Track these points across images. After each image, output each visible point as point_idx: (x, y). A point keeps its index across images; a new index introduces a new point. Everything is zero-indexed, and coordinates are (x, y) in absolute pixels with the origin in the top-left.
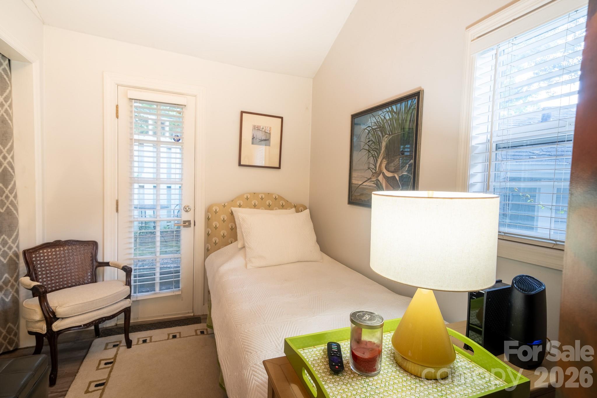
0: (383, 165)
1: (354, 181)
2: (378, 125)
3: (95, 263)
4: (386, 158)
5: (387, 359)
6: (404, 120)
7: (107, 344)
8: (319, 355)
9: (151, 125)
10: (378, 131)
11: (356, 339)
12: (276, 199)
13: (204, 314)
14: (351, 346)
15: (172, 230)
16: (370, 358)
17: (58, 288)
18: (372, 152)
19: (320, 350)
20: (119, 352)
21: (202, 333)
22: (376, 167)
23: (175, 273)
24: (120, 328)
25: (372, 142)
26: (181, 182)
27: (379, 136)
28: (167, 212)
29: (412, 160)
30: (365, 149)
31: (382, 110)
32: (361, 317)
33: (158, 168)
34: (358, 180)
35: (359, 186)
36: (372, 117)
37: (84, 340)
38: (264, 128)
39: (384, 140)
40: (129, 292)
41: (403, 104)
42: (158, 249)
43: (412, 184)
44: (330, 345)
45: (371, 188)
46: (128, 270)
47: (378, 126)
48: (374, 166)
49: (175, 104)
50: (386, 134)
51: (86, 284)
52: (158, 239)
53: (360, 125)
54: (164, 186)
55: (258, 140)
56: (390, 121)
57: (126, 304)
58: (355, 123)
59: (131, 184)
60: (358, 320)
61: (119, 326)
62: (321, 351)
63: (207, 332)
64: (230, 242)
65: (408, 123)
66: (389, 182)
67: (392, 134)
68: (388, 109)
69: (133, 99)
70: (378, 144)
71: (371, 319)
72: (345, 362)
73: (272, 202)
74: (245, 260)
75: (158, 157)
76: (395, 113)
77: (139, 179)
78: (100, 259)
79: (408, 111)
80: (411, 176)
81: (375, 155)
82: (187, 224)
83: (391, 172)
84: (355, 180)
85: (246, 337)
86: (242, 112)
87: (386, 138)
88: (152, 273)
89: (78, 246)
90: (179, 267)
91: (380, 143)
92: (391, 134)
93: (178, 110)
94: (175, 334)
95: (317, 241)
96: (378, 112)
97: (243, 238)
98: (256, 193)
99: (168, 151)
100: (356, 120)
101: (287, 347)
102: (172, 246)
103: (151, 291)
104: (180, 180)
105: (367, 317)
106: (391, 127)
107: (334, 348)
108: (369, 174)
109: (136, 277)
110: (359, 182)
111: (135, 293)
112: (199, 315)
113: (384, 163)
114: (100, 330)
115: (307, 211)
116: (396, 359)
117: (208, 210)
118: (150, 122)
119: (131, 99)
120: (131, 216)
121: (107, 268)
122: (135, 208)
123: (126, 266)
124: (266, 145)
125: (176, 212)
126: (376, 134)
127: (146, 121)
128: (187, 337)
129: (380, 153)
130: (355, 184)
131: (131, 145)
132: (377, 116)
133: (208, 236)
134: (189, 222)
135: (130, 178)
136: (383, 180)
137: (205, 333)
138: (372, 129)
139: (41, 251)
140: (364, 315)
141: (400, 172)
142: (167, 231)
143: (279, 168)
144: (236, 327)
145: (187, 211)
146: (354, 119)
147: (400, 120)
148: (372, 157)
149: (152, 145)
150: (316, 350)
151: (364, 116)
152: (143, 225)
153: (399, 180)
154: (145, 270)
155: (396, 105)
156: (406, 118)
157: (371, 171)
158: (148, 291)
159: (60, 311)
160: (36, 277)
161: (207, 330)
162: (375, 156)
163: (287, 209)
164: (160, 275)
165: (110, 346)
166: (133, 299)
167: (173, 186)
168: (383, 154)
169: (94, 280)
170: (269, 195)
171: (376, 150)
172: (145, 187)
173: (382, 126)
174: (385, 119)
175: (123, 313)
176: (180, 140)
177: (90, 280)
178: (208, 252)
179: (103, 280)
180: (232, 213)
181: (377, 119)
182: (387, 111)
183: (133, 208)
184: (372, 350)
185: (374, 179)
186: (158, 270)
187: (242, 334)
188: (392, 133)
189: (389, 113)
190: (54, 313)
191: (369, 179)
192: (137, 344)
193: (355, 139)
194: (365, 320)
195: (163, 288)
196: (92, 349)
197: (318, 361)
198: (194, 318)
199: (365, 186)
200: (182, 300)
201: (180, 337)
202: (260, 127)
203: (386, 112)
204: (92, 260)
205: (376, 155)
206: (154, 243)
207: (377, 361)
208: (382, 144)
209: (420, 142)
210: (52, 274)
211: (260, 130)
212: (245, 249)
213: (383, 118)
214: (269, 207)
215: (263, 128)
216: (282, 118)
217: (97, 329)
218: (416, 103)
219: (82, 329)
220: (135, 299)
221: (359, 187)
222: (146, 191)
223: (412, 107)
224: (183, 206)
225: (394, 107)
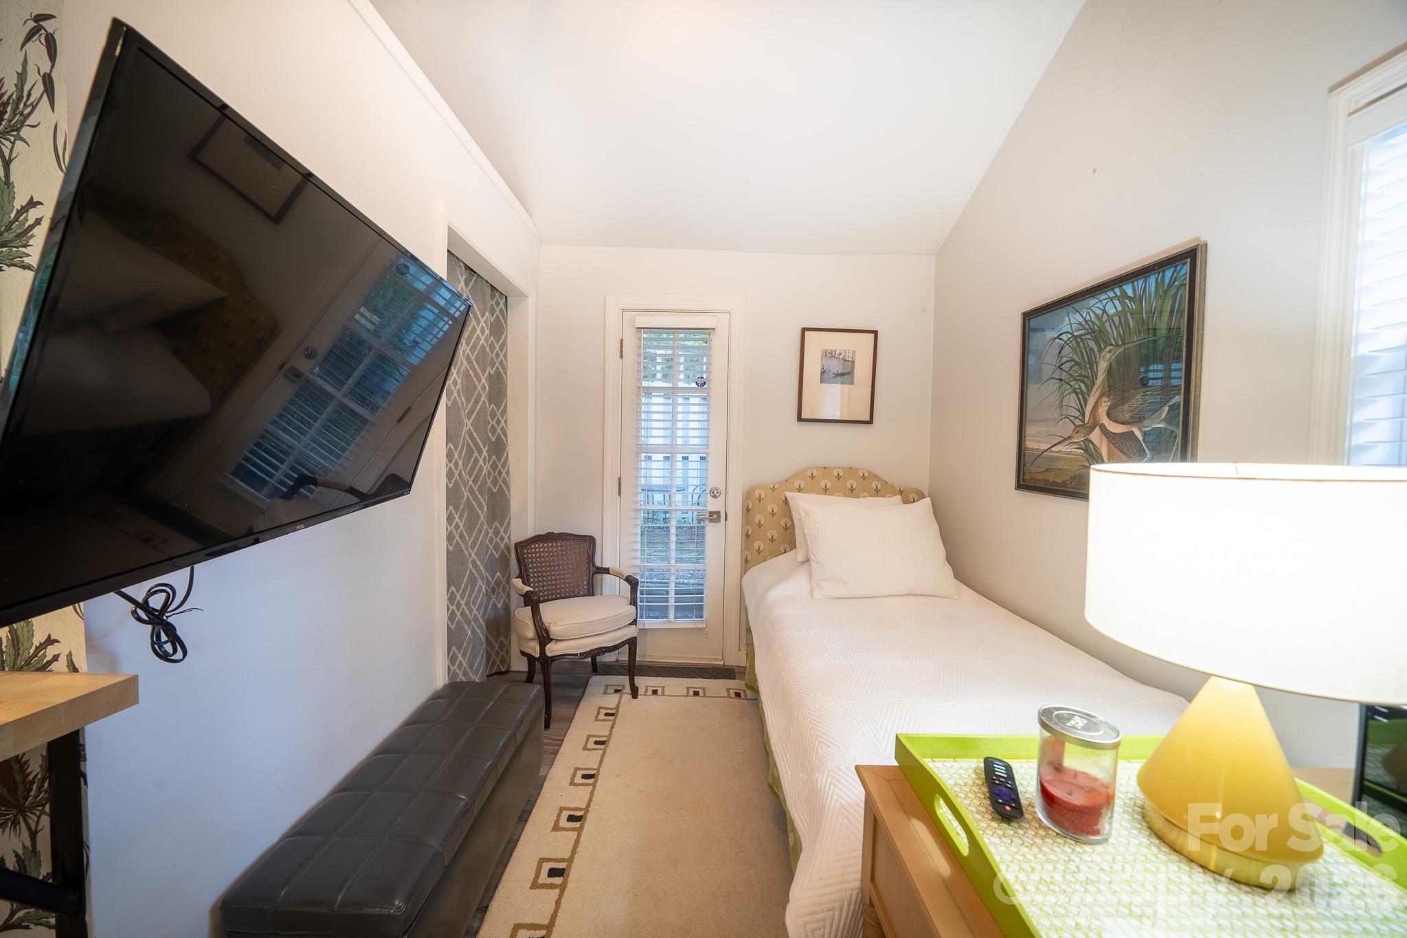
0: (1102, 410)
1: (1029, 444)
2: (1087, 327)
3: (592, 568)
4: (1110, 395)
5: (1126, 816)
6: (1154, 311)
7: (607, 686)
8: (966, 777)
9: (659, 364)
10: (1089, 341)
11: (1052, 761)
12: (864, 478)
13: (740, 665)
14: (1039, 774)
15: (689, 525)
16: (1086, 807)
17: (550, 597)
18: (1073, 383)
19: (968, 768)
20: (622, 701)
21: (738, 695)
22: (1083, 414)
23: (697, 594)
24: (622, 666)
25: (1073, 363)
26: (707, 451)
27: (1092, 349)
28: (683, 497)
29: (1177, 397)
30: (1054, 378)
31: (1097, 297)
32: (1063, 720)
33: (673, 429)
34: (1039, 442)
35: (1043, 453)
36: (1071, 314)
37: (580, 675)
38: (843, 353)
39: (1103, 358)
40: (635, 615)
41: (1152, 279)
42: (673, 554)
43: (1179, 449)
44: (989, 763)
45: (1073, 456)
46: (632, 582)
47: (1087, 330)
48: (1079, 411)
49: (700, 329)
50: (1108, 344)
51: (582, 596)
52: (673, 538)
53: (1043, 330)
54: (679, 457)
55: (831, 375)
56: (1119, 316)
57: (631, 632)
58: (1031, 327)
59: (638, 454)
60: (1058, 725)
61: (621, 663)
62: (970, 771)
63: (746, 696)
64: (783, 551)
65: (1165, 318)
66: (1117, 445)
67: (1124, 344)
68: (1111, 294)
69: (641, 328)
70: (1088, 366)
71: (1090, 728)
72: (1023, 802)
73: (857, 482)
74: (810, 583)
75: (674, 413)
76: (1130, 299)
77: (648, 447)
78: (598, 564)
79: (1166, 292)
80: (1177, 431)
81: (1080, 388)
82: (715, 517)
83: (1123, 423)
84: (1033, 441)
85: (818, 717)
86: (804, 330)
87: (1109, 352)
88: (664, 590)
89: (572, 542)
90: (702, 585)
91: (1092, 364)
92: (1120, 343)
93: (703, 336)
94: (697, 690)
95: (947, 559)
96: (1086, 301)
97: (807, 545)
98: (828, 468)
99: (685, 402)
100: (1034, 323)
101: (901, 750)
102: (689, 551)
103: (663, 617)
104: (705, 447)
105: (1078, 722)
106: (1121, 330)
107: (999, 770)
108: (1066, 428)
109: (643, 594)
110: (1041, 445)
111: (641, 617)
112: (732, 666)
113: (1104, 404)
114: (598, 665)
115: (927, 501)
116: (1147, 819)
117: (748, 495)
118: (659, 360)
119: (638, 328)
120: (636, 502)
121: (606, 576)
122: (642, 490)
123: (630, 576)
124: (843, 383)
125: (695, 497)
126: (1082, 346)
127: (653, 358)
128: (715, 697)
129: (1094, 384)
130: (1033, 449)
131: (639, 396)
132: (1085, 310)
133: (748, 538)
134: (718, 513)
135: (637, 445)
136: (1102, 440)
137: (743, 696)
138: (1073, 336)
139: (533, 546)
140: (1071, 717)
141: (1146, 422)
142: (682, 527)
143: (870, 422)
144: (798, 696)
145: (715, 497)
146: (1029, 319)
147: (1144, 312)
148: (1074, 395)
149: (663, 394)
150: (959, 766)
151: (1053, 312)
152: (650, 516)
153: (1143, 440)
154: (653, 585)
155: (1133, 282)
156: (1159, 308)
157: (1072, 422)
158: (657, 617)
159: (555, 630)
160: (528, 580)
161: (744, 691)
162: (1082, 393)
163: (885, 497)
164: (675, 594)
165: (611, 690)
166: (640, 626)
167: (692, 457)
168: (1101, 387)
169: (591, 592)
170: (851, 471)
171: (1082, 379)
172: (653, 459)
173: (1097, 329)
174: (1105, 315)
175: (627, 645)
176: (705, 383)
177: (586, 592)
178: (746, 564)
179: (602, 594)
180: (786, 502)
181: (1084, 315)
182: (1109, 297)
183: (640, 491)
184: (1091, 791)
185: (1079, 439)
186: (672, 587)
187: (811, 710)
188: (1123, 340)
189: (1116, 302)
190: (547, 631)
191: (1065, 439)
192: (645, 695)
193: (1031, 360)
194: (1074, 727)
195: (679, 615)
196: (589, 689)
197: (965, 788)
198: (725, 669)
199: (1058, 452)
200: (707, 637)
201: (705, 696)
202: (835, 352)
203: (1106, 299)
204: (588, 563)
205: (1084, 389)
206: (667, 543)
207: (1103, 815)
208: (1099, 366)
209: (1199, 355)
210: (545, 579)
211: (834, 357)
212: (810, 565)
213: (1099, 312)
214: (852, 492)
215: (840, 354)
216: (875, 333)
217: (594, 662)
218: (1186, 273)
219: (578, 659)
220: (641, 627)
221: (1042, 456)
222: (654, 465)
223: (1176, 283)
224: (709, 488)
225: (1128, 289)
